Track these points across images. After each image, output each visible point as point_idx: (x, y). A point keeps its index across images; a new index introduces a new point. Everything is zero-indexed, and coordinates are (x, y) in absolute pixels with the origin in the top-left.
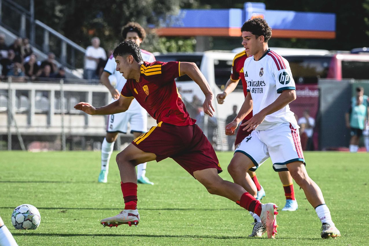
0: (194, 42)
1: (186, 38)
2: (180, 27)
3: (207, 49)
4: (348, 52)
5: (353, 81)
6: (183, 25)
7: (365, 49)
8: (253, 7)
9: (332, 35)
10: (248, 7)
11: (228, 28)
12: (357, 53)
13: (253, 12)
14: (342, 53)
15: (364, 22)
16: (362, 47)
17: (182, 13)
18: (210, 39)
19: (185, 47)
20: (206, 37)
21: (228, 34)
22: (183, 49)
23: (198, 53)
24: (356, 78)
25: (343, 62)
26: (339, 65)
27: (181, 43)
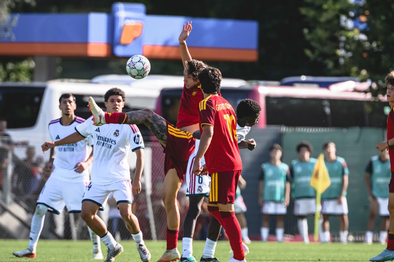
0: (32, 64)
1: (19, 58)
2: (9, 42)
3: (53, 77)
4: (276, 83)
5: (284, 129)
6: (14, 38)
7: (303, 78)
8: (126, 10)
9: (252, 56)
10: (118, 10)
11: (85, 43)
12: (290, 84)
13: (126, 18)
14: (266, 85)
15: (302, 36)
16: (300, 75)
17: (12, 20)
18: (58, 61)
19: (16, 74)
20: (51, 57)
21: (86, 53)
22: (13, 76)
23: (37, 84)
24: (288, 125)
25: (268, 99)
26: (262, 103)
27: (10, 66)
